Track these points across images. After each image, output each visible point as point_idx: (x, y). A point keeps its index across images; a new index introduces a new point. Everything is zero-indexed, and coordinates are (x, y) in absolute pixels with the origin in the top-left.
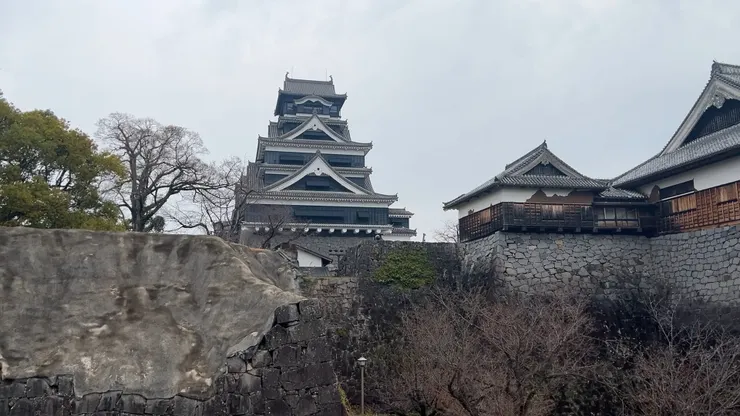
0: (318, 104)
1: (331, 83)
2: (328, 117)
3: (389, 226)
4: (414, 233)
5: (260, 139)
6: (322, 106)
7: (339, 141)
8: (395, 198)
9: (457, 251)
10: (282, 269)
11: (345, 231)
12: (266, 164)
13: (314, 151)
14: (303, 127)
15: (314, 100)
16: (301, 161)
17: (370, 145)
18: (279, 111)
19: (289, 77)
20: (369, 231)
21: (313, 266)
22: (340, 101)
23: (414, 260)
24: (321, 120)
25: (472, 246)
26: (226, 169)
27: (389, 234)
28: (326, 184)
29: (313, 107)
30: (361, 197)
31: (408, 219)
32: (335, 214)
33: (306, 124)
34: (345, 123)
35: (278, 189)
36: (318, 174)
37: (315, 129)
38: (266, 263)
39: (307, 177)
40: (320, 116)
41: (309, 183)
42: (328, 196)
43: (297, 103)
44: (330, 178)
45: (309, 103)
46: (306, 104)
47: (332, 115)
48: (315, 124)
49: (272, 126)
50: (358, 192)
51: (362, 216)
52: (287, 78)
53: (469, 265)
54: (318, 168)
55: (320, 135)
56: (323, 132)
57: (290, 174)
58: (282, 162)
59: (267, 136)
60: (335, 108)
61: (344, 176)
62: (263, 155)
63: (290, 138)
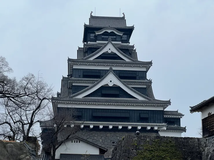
0: (112, 34)
1: (123, 18)
2: (120, 43)
3: (164, 124)
4: (184, 130)
5: (69, 60)
6: (115, 35)
7: (127, 60)
8: (168, 103)
9: (200, 144)
10: (23, 156)
11: (130, 127)
12: (73, 78)
13: (108, 68)
14: (101, 51)
15: (109, 31)
16: (99, 75)
17: (150, 63)
18: (85, 40)
19: (93, 15)
20: (149, 128)
21: (88, 153)
22: (129, 31)
23: (164, 151)
24: (114, 45)
25: (210, 140)
26: (25, 83)
27: (164, 131)
28: (117, 92)
29: (108, 36)
30: (143, 102)
31: (179, 119)
32: (123, 115)
33: (103, 48)
34: (133, 47)
35: (80, 97)
36: (111, 85)
37: (110, 52)
38: (12, 151)
39: (102, 87)
40: (113, 42)
41: (104, 92)
42: (117, 102)
43: (97, 34)
44: (119, 88)
45: (106, 34)
46: (103, 34)
47: (123, 41)
48: (110, 48)
49: (80, 50)
50: (140, 98)
51: (144, 117)
52: (91, 16)
53: (207, 155)
54: (111, 80)
55: (113, 56)
56: (116, 54)
57: (90, 85)
58: (85, 76)
59: (76, 58)
60: (125, 36)
61: (130, 86)
62: (72, 72)
63: (92, 59)
